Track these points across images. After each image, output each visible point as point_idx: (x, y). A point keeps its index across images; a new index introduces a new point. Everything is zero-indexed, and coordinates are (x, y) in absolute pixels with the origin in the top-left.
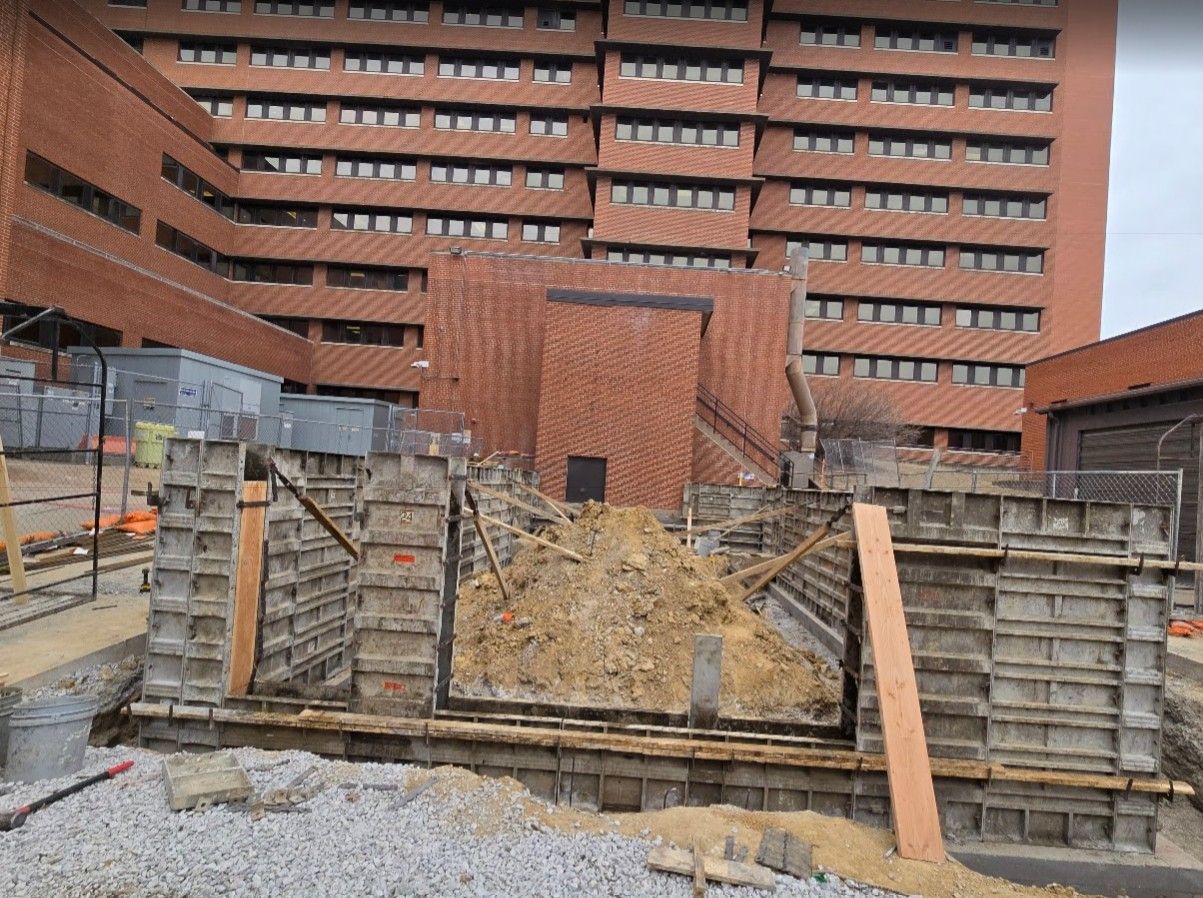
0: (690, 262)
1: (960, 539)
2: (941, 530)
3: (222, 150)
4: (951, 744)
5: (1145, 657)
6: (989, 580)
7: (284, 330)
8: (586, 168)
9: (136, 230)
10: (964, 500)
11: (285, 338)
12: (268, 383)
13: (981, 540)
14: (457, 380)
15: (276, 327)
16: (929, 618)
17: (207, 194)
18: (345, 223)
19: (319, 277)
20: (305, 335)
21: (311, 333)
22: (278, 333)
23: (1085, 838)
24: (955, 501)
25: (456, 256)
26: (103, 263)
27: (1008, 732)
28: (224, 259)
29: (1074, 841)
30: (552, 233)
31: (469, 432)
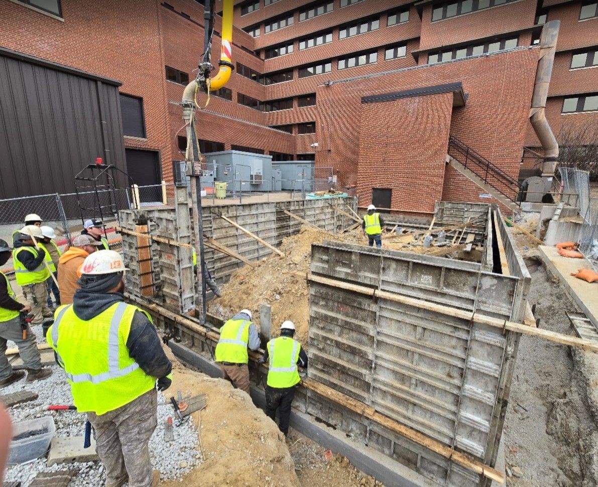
0: (469, 53)
1: (356, 280)
2: (347, 274)
3: (257, 53)
4: (353, 390)
5: (486, 384)
6: (374, 307)
7: (282, 132)
8: (415, 5)
9: (231, 99)
10: (358, 257)
11: (283, 135)
12: (265, 159)
13: (369, 283)
14: (330, 151)
15: (280, 131)
16: (340, 321)
17: (253, 75)
18: (312, 72)
19: (295, 103)
20: (291, 133)
21: (294, 132)
22: (279, 134)
23: (430, 472)
24: (353, 257)
25: (328, 86)
26: (215, 118)
27: (387, 397)
28: (262, 103)
29: (422, 470)
30: (402, 51)
31: (336, 176)
